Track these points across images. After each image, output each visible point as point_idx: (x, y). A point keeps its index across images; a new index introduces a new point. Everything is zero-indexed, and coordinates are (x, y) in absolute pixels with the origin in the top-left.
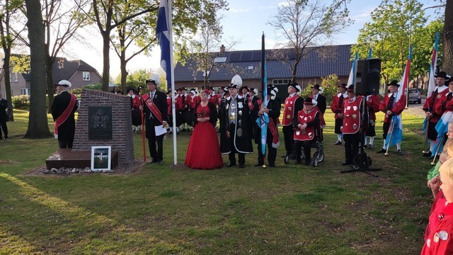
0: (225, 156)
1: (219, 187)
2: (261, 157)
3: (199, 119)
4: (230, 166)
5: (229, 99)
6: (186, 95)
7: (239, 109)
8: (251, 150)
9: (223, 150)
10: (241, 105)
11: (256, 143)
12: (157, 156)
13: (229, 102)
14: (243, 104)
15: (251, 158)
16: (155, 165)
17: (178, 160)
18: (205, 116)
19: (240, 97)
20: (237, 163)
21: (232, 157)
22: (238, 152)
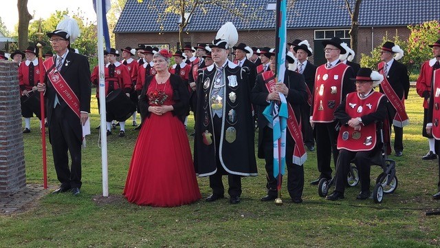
0: (203, 179)
2: (273, 183)
3: (152, 109)
4: (213, 199)
5: (210, 68)
7: (229, 89)
8: (252, 169)
9: (199, 167)
10: (233, 81)
11: (260, 156)
12: (70, 179)
13: (210, 75)
14: (238, 80)
16: (66, 197)
17: (111, 186)
18: (165, 103)
19: (232, 66)
20: (226, 194)
21: (215, 182)
22: (226, 173)
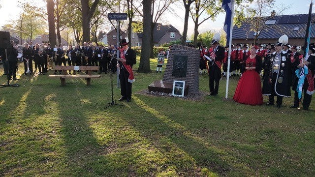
0: (266, 97)
1: (258, 118)
2: (297, 101)
3: (247, 68)
4: (269, 105)
5: (274, 53)
6: (239, 49)
7: (282, 62)
8: (289, 94)
9: (265, 91)
10: (284, 59)
11: (293, 89)
12: (214, 91)
13: (274, 56)
14: (286, 58)
15: (288, 101)
16: (212, 97)
17: (228, 95)
18: (252, 66)
19: (284, 52)
20: (275, 103)
21: (271, 98)
22: (276, 95)
